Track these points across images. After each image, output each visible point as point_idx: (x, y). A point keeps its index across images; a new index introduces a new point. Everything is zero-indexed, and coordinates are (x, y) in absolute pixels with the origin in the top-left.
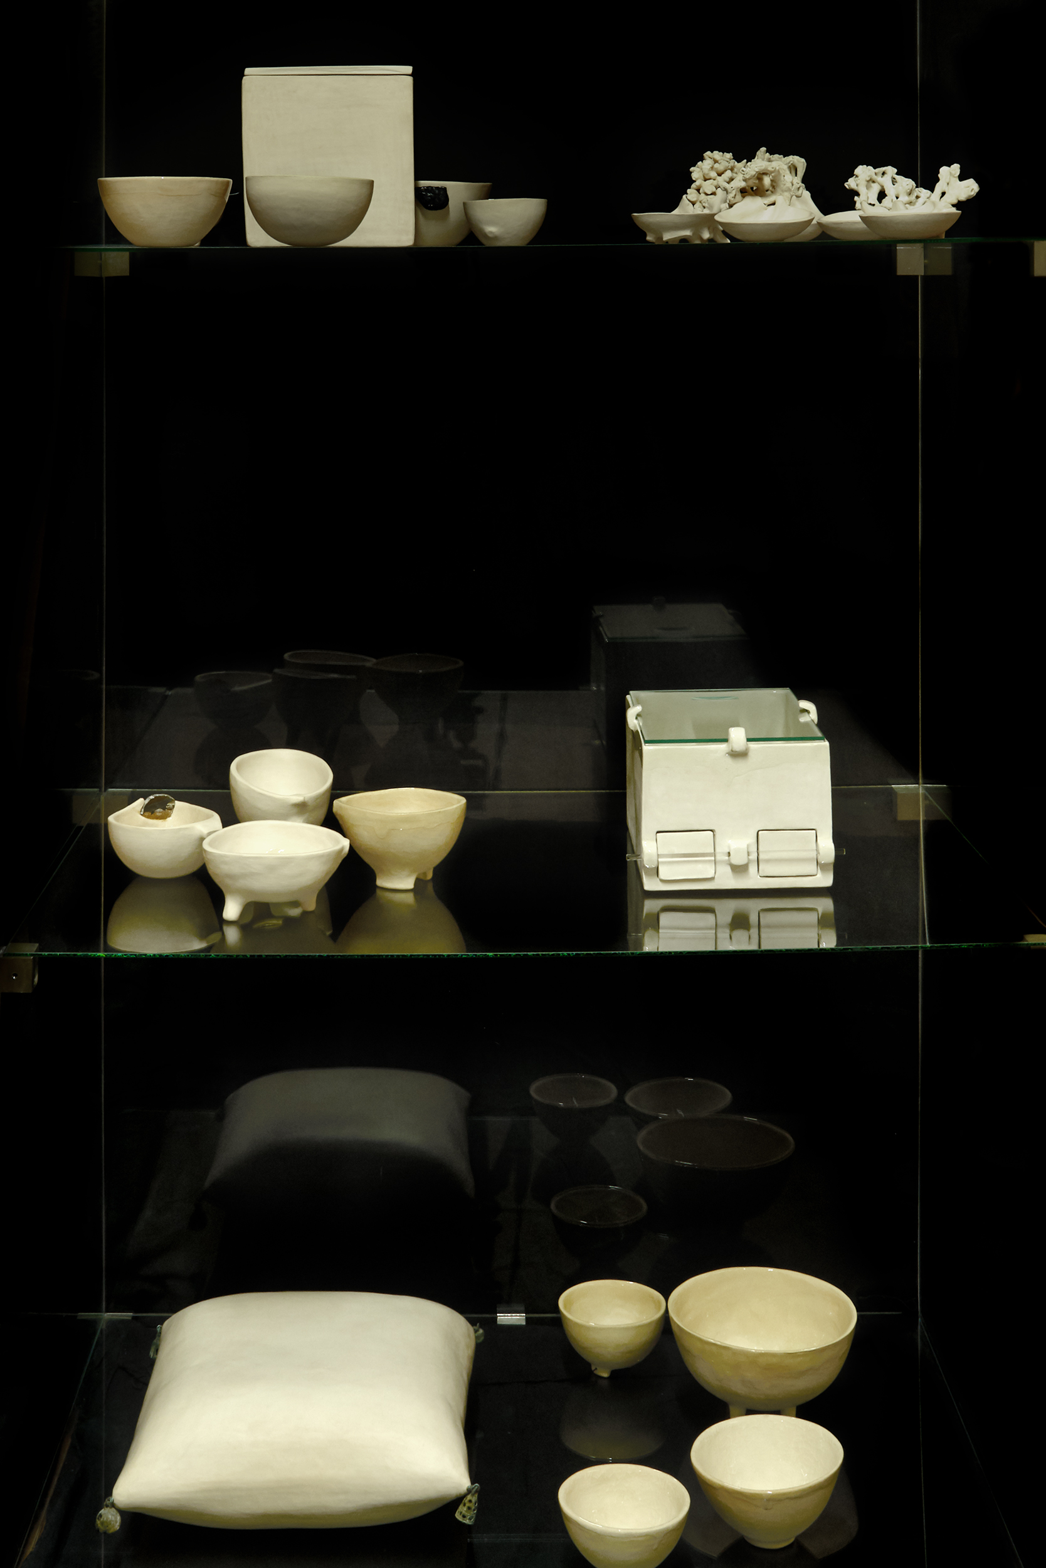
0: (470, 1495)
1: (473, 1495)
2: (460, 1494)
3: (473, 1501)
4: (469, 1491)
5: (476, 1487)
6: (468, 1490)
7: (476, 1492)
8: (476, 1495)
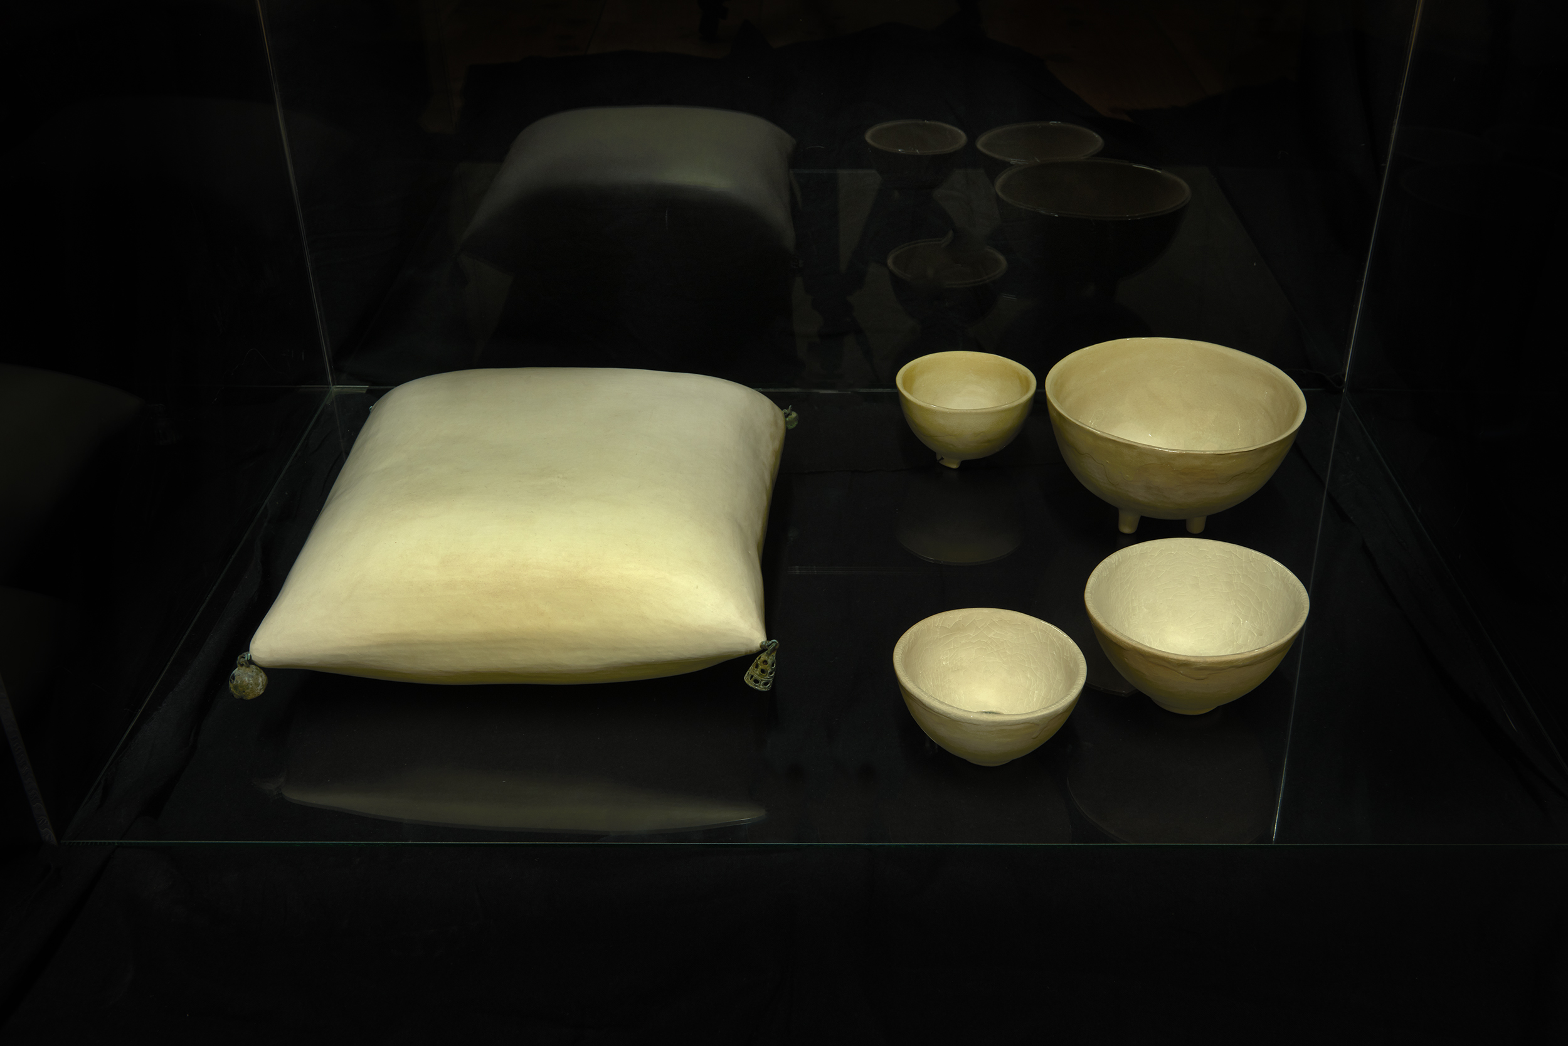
0: (765, 653)
1: (769, 655)
2: (751, 651)
3: (770, 662)
4: (763, 649)
5: (774, 644)
6: (761, 646)
7: (774, 649)
8: (774, 654)
